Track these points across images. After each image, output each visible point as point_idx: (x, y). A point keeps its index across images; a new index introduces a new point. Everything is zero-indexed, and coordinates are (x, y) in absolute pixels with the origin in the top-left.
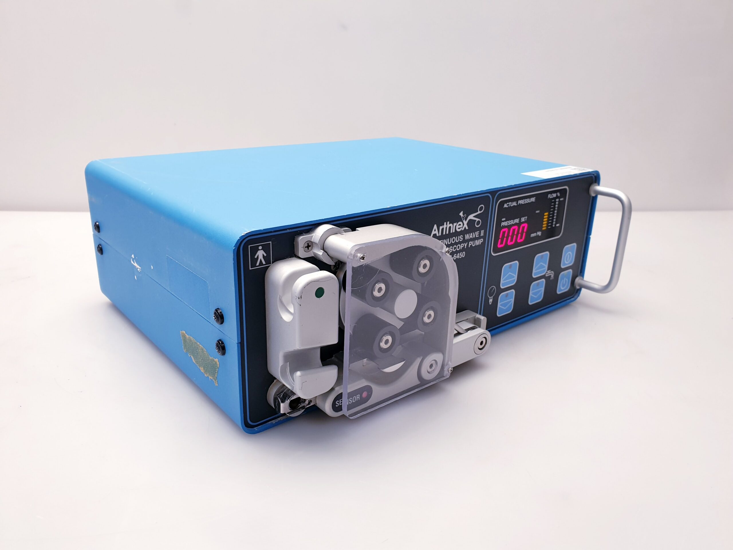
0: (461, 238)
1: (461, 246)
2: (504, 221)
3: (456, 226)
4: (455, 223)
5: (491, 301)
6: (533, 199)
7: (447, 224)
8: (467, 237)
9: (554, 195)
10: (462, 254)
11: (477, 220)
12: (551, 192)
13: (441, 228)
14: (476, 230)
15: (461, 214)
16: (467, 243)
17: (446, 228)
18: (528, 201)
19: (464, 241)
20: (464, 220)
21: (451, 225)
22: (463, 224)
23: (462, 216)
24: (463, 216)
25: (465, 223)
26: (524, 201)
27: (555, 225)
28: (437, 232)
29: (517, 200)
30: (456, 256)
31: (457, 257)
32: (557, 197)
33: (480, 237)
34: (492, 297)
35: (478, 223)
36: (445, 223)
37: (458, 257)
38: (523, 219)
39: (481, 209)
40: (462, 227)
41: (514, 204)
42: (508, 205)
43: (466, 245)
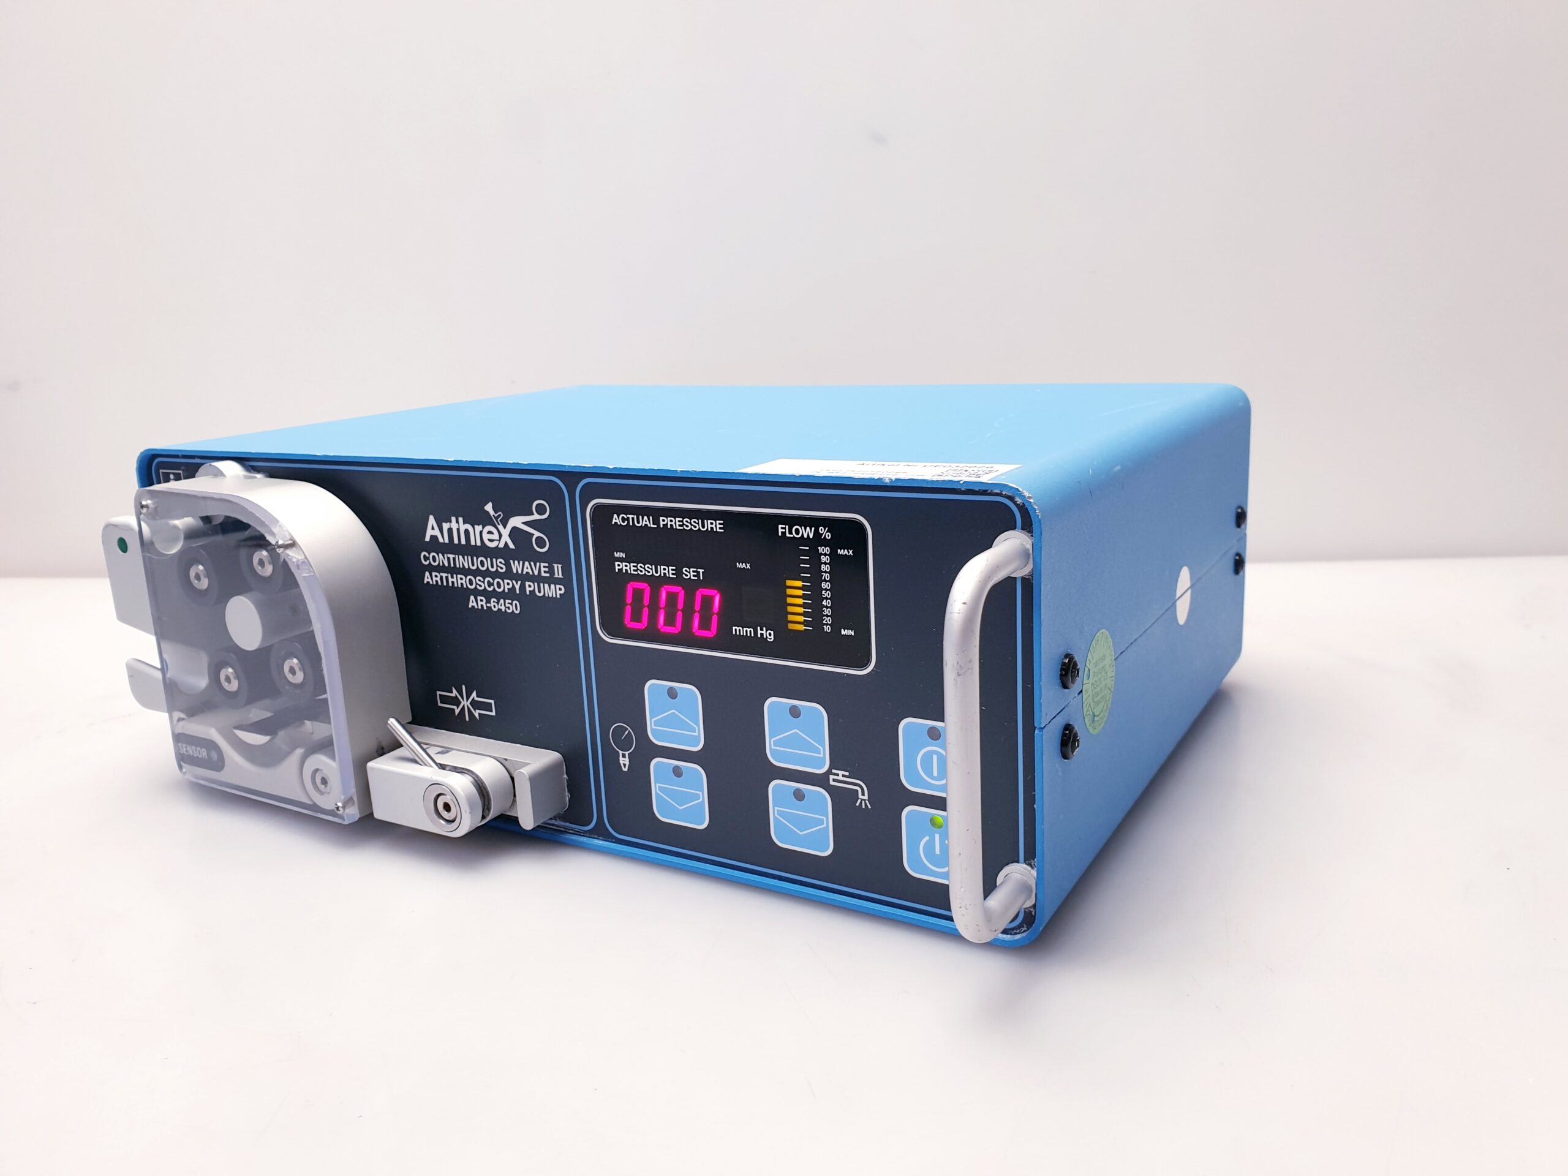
0: (499, 565)
1: (506, 585)
2: (621, 560)
3: (481, 532)
4: (479, 525)
5: (624, 761)
6: (717, 526)
7: (457, 522)
8: (516, 567)
9: (808, 532)
10: (511, 604)
11: (537, 534)
12: (791, 521)
13: (446, 526)
14: (536, 558)
15: (489, 507)
16: (519, 582)
17: (458, 530)
18: (694, 525)
19: (509, 575)
20: (499, 524)
21: (468, 527)
22: (500, 536)
23: (492, 515)
24: (496, 515)
25: (505, 533)
26: (682, 521)
27: (836, 626)
28: (437, 532)
29: (656, 513)
30: (496, 605)
31: (500, 607)
32: (818, 540)
33: (551, 580)
34: (627, 753)
35: (540, 542)
36: (453, 519)
37: (503, 608)
38: (689, 573)
39: (541, 510)
40: (500, 540)
41: (646, 521)
42: (623, 520)
43: (517, 587)
